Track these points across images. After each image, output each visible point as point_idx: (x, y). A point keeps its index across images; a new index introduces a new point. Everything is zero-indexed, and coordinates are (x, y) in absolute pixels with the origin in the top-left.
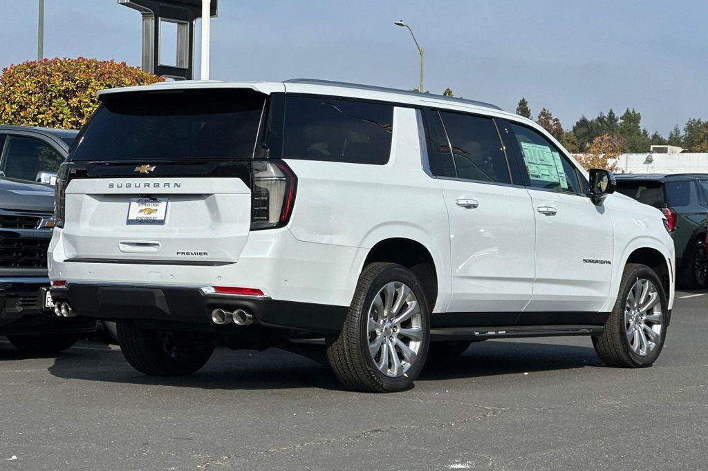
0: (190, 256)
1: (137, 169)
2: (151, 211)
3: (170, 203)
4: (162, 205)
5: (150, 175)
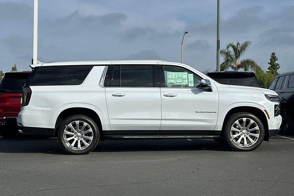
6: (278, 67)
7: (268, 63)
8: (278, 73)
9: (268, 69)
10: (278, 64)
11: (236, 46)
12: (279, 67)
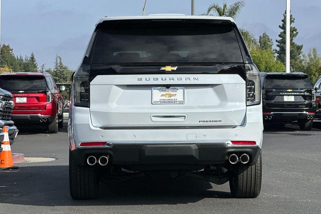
0: (209, 123)
1: (163, 68)
2: (170, 96)
3: (186, 90)
4: (180, 91)
5: (173, 72)
6: (295, 32)
7: (280, 26)
8: (295, 43)
9: (279, 36)
10: (294, 28)
11: (223, 8)
12: (297, 33)
